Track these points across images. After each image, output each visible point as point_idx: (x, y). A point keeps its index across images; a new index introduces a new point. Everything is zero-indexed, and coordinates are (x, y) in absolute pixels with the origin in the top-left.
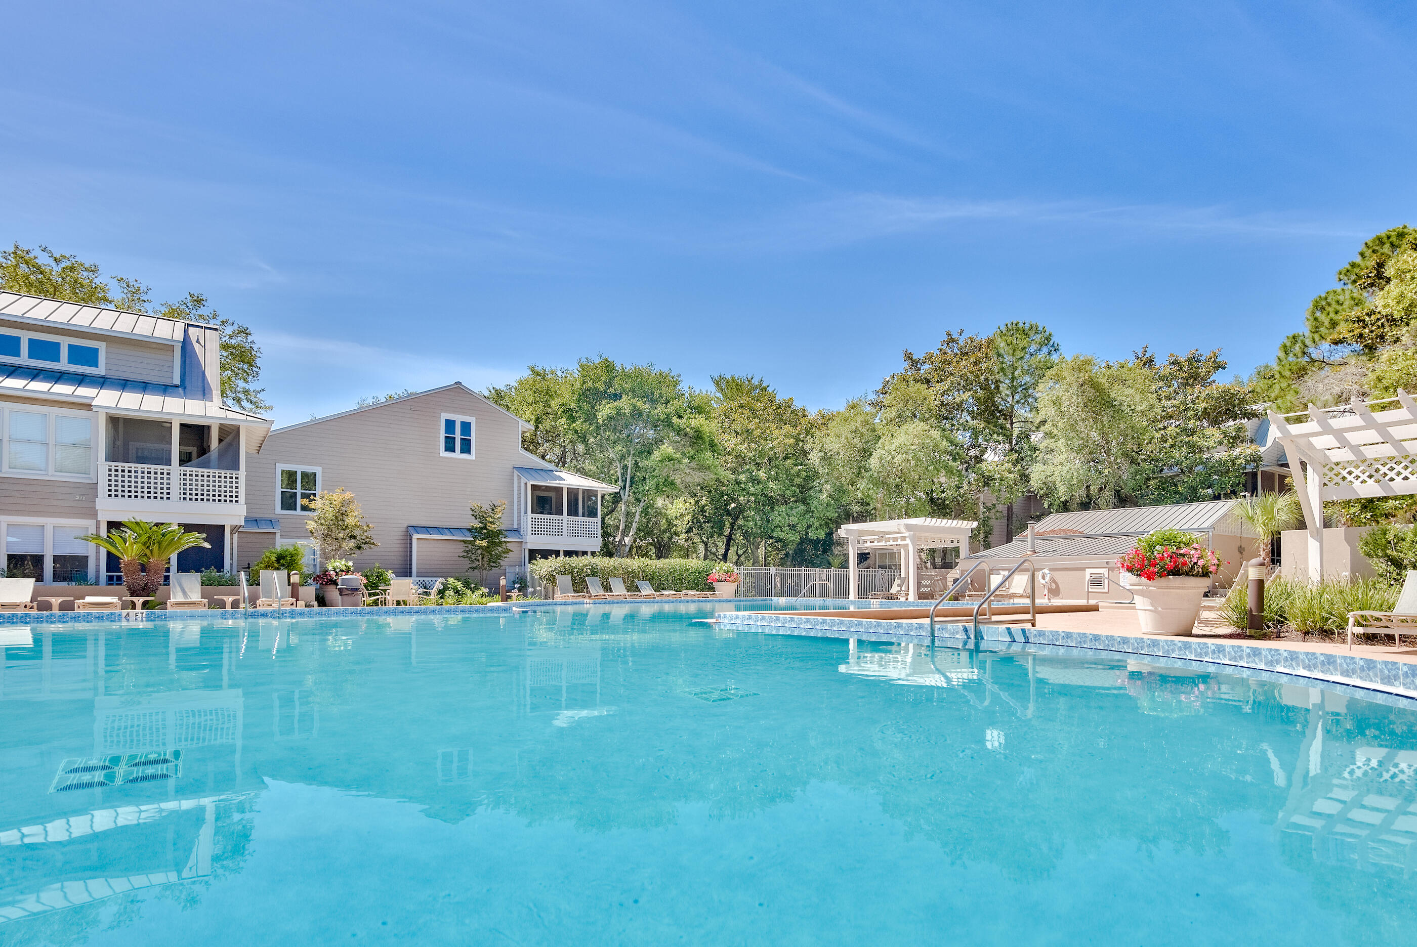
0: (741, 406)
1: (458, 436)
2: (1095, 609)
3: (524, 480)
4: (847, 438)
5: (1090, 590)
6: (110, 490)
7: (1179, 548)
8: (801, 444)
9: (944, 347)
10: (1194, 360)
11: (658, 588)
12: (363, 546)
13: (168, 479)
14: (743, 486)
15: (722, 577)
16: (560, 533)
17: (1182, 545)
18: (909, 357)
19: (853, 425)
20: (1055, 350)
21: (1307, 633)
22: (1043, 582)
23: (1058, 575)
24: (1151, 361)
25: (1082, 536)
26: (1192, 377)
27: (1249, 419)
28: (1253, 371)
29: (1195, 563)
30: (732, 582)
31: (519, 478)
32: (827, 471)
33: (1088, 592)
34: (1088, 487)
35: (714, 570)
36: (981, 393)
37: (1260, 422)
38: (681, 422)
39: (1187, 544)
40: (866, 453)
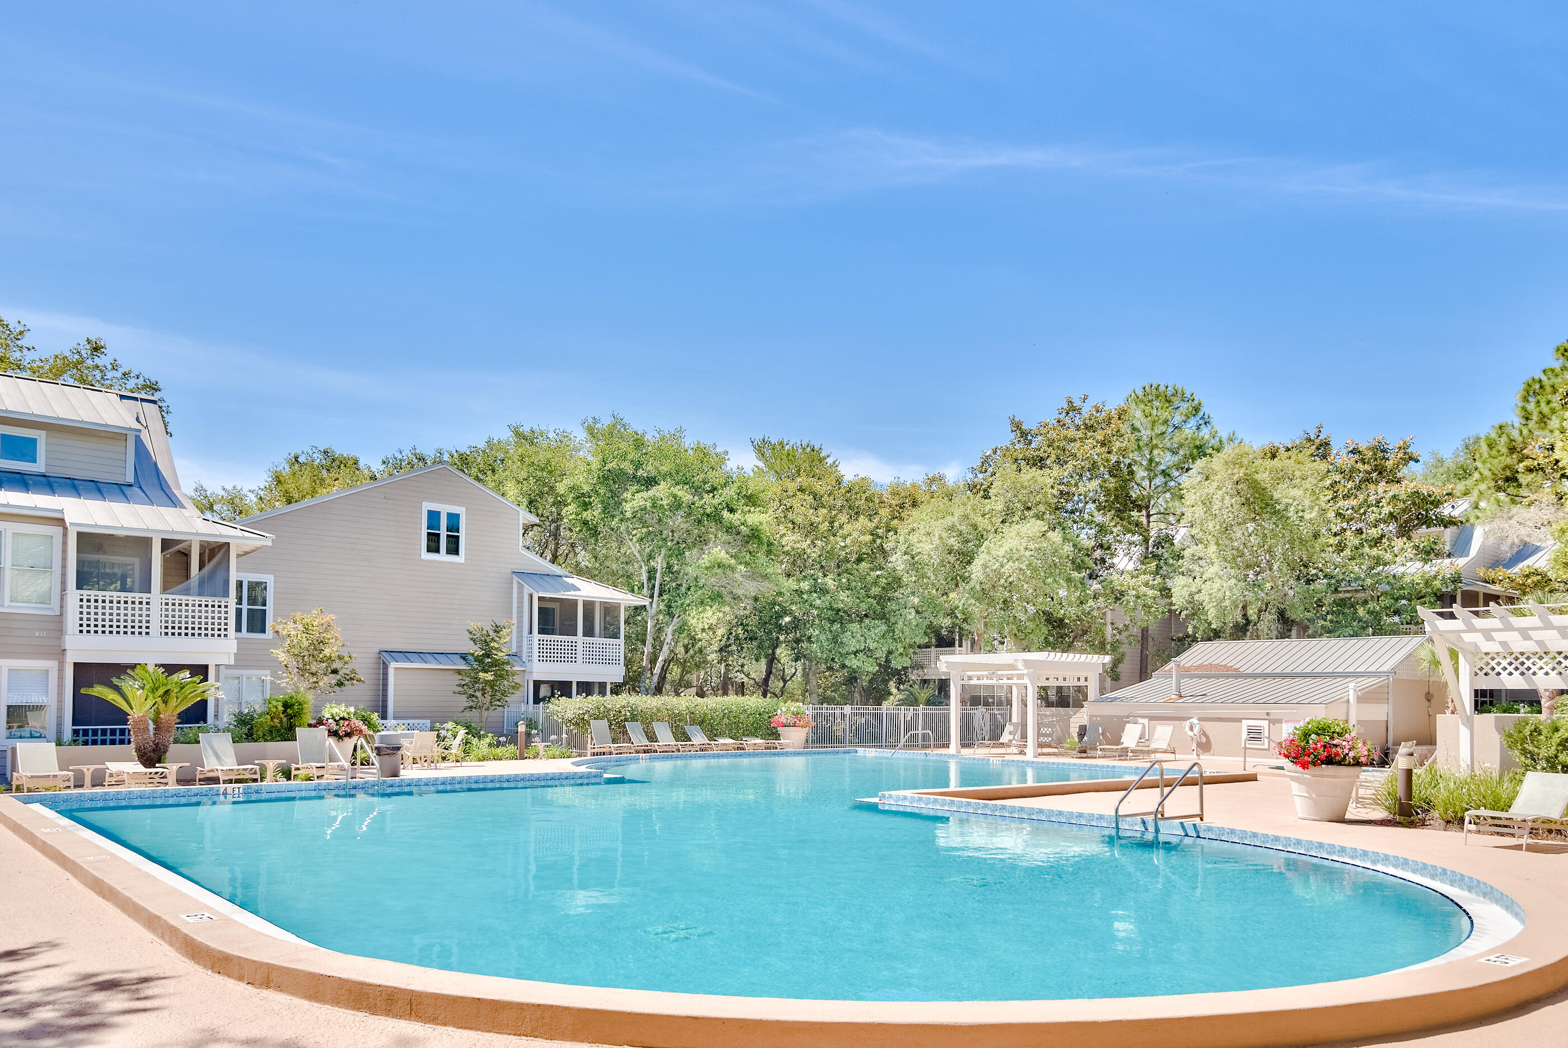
0: (801, 490)
1: (444, 533)
2: (1253, 778)
3: (527, 590)
4: (941, 538)
5: (1248, 746)
6: (81, 625)
7: (1332, 738)
8: (879, 541)
9: (1062, 417)
10: (1381, 450)
11: (713, 734)
12: (346, 682)
13: (148, 609)
14: (805, 596)
15: (791, 720)
16: (574, 660)
17: (1335, 735)
18: (1017, 426)
19: (949, 520)
20: (1205, 423)
21: (1448, 822)
22: (1191, 733)
23: (1208, 727)
24: (1327, 444)
25: (1238, 675)
26: (1375, 470)
27: (1445, 527)
28: (1459, 444)
29: (1347, 754)
30: (802, 727)
31: (521, 587)
32: (914, 579)
33: (1245, 748)
34: (1244, 608)
35: (779, 711)
36: (1112, 483)
37: (1458, 531)
38: (735, 518)
39: (1340, 735)
40: (967, 558)
